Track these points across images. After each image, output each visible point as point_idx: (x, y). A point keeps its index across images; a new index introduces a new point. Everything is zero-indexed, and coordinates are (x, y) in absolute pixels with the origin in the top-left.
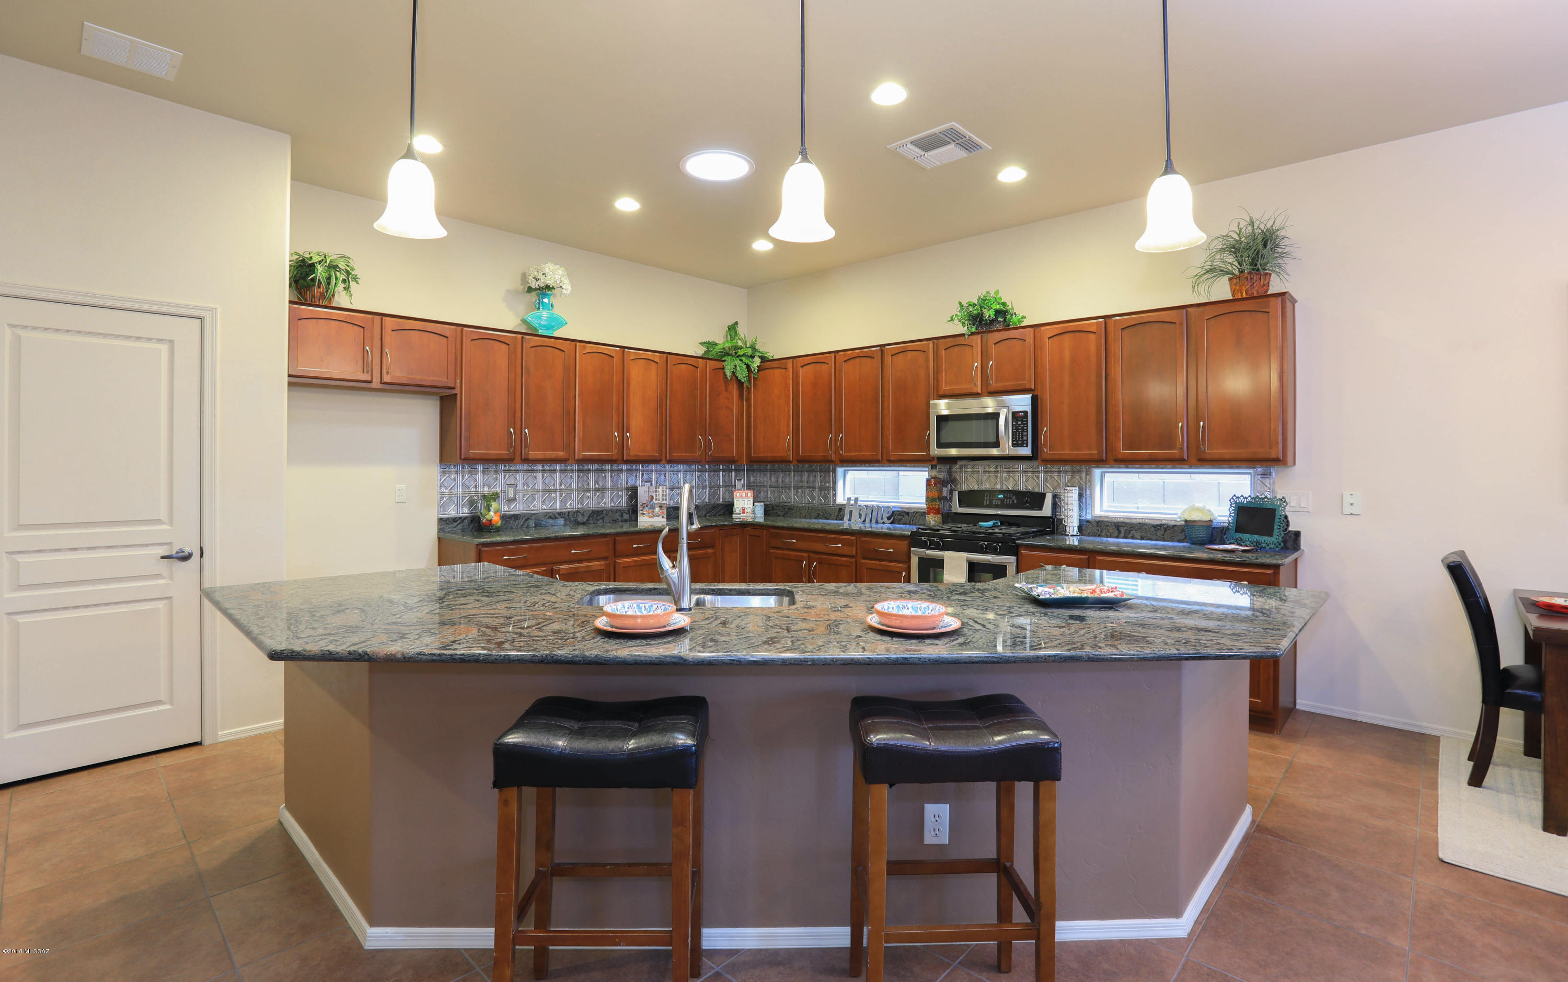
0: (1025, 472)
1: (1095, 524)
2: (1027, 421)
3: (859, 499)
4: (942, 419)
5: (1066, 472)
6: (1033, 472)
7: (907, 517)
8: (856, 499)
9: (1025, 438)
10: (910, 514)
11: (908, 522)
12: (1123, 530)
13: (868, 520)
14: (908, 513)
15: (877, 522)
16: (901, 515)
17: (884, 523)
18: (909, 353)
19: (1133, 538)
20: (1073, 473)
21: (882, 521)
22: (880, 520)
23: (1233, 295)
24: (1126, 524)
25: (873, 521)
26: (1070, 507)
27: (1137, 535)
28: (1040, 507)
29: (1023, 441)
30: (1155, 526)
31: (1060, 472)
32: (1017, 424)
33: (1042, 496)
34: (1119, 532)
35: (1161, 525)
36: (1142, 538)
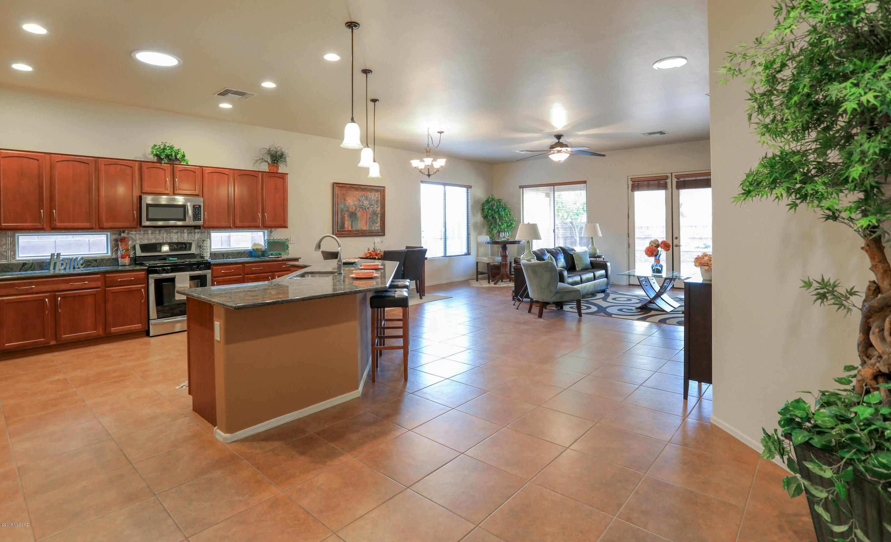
0: (177, 233)
1: (213, 255)
2: (201, 210)
3: (61, 254)
4: (148, 205)
5: (198, 233)
6: (181, 233)
7: (95, 262)
8: (59, 255)
9: (199, 217)
10: (98, 261)
11: (96, 265)
12: (225, 256)
13: (68, 268)
14: (96, 260)
15: (74, 268)
16: (90, 262)
17: (79, 268)
18: (119, 166)
19: (229, 258)
20: (201, 233)
21: (78, 267)
22: (76, 267)
23: (269, 170)
24: (226, 253)
25: (72, 267)
26: (205, 248)
27: (231, 257)
28: (190, 249)
29: (198, 219)
30: (237, 253)
31: (195, 233)
32: (195, 211)
33: (190, 244)
34: (224, 257)
35: (240, 252)
36: (233, 258)
